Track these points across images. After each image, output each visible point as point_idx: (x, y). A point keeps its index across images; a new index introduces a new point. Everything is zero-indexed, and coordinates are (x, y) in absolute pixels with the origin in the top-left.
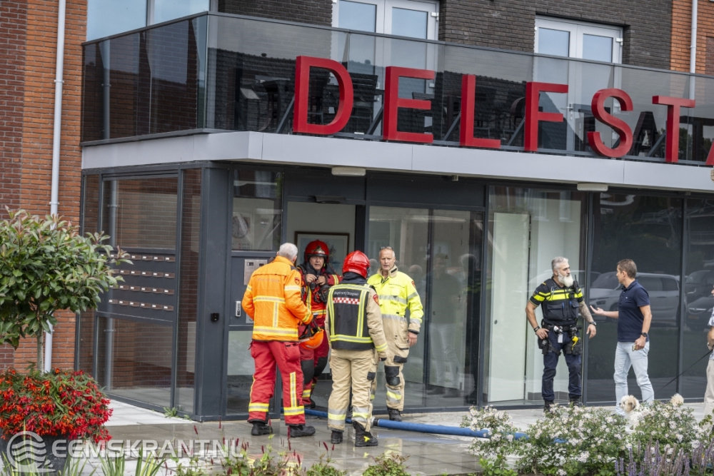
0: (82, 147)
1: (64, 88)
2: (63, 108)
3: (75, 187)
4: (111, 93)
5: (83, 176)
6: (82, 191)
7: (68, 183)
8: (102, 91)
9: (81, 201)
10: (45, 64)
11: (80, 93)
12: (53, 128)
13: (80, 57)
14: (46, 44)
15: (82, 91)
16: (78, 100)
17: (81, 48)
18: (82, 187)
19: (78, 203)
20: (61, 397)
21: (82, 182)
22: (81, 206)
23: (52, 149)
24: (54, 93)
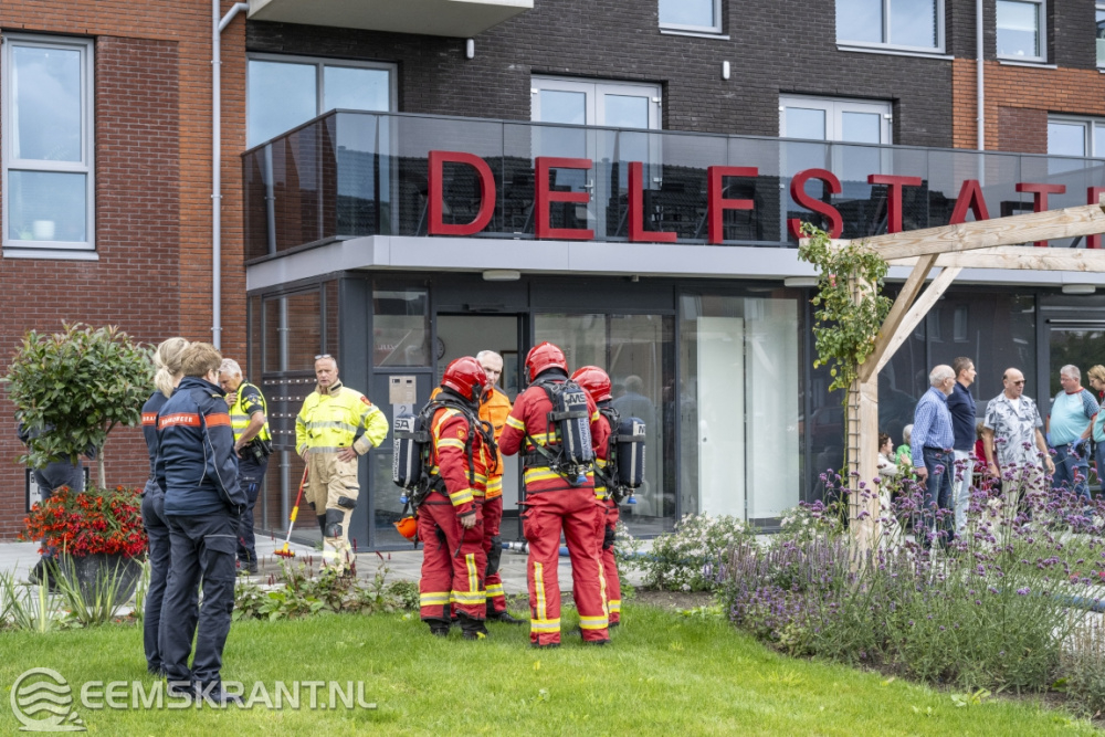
0: (247, 266)
1: (223, 202)
2: (223, 225)
3: (239, 310)
4: (275, 206)
5: (248, 298)
6: (248, 315)
7: (232, 307)
8: (265, 204)
9: (248, 325)
10: (201, 179)
11: (241, 208)
12: (212, 248)
13: (240, 169)
14: (201, 157)
15: (244, 205)
16: (239, 216)
17: (240, 159)
18: (248, 310)
19: (244, 327)
20: (115, 514)
21: (248, 305)
22: (247, 332)
23: (212, 270)
24: (212, 210)
